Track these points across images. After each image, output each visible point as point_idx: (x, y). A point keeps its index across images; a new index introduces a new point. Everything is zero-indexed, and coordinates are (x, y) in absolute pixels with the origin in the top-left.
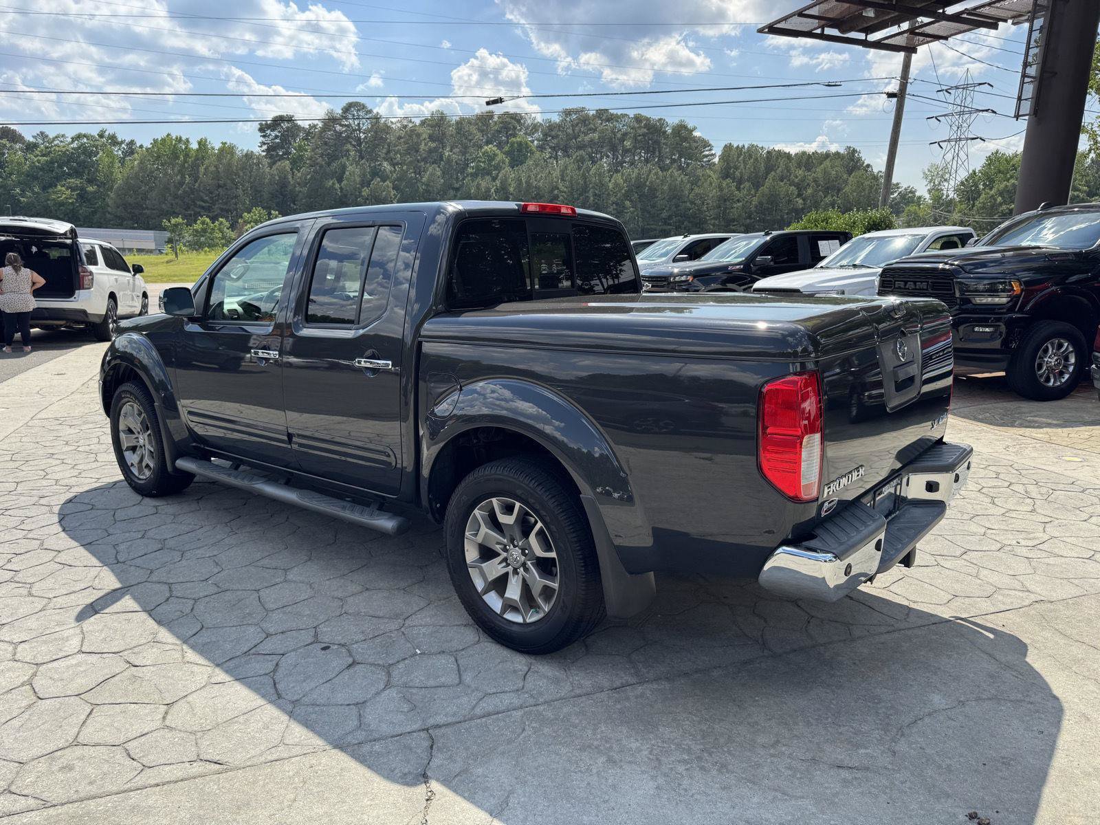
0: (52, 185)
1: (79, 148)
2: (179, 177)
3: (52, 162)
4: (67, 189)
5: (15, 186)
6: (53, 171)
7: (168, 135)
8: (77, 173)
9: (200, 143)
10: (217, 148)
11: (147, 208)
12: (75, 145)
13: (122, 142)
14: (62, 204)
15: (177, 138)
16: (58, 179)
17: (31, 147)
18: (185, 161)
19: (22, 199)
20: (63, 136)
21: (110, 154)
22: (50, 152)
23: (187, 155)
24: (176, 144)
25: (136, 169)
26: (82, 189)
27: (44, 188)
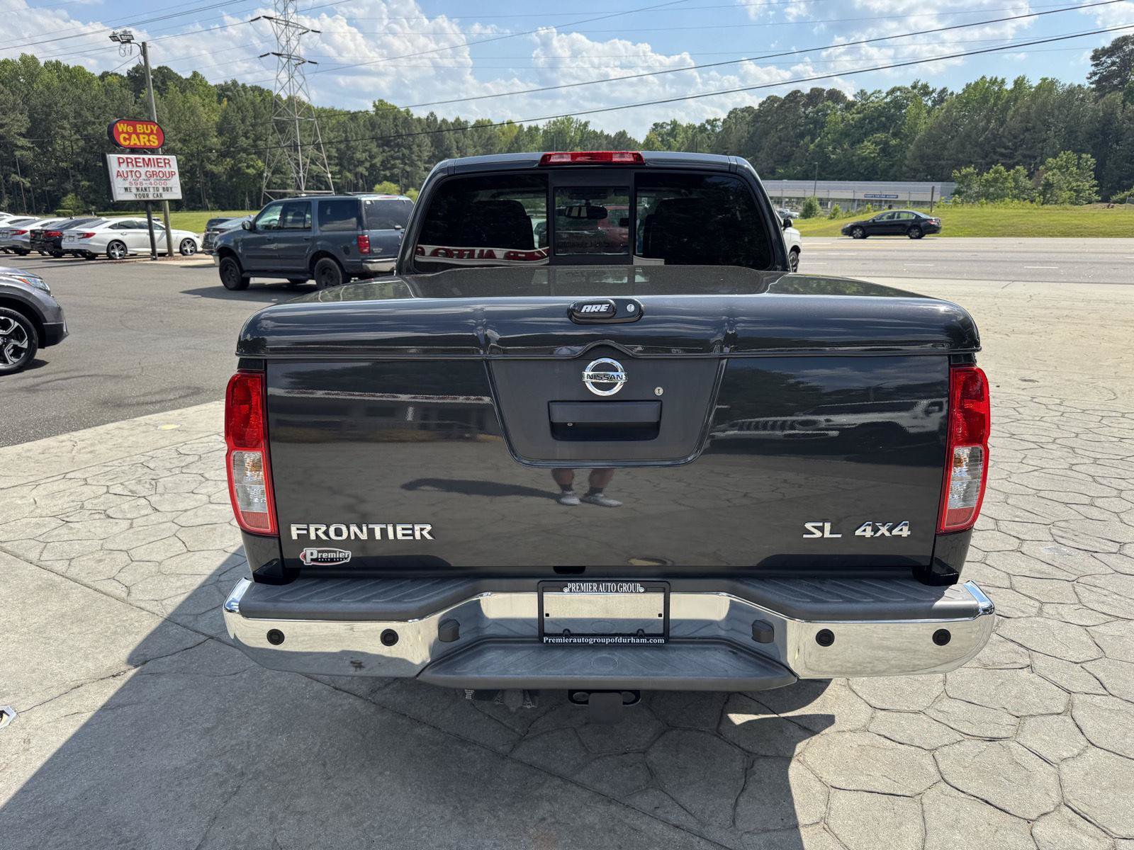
0: (860, 141)
1: (891, 102)
2: (983, 123)
3: (864, 119)
4: (872, 144)
5: (829, 145)
6: (862, 128)
7: (984, 77)
8: (884, 128)
9: (1016, 82)
10: (1034, 86)
11: (943, 159)
12: (888, 100)
13: (934, 91)
14: (865, 159)
15: (991, 80)
16: (866, 135)
17: (850, 105)
18: (995, 104)
19: (832, 156)
20: (880, 91)
21: (919, 106)
22: (865, 109)
23: (998, 98)
24: (988, 87)
25: (940, 118)
26: (886, 143)
27: (852, 145)
